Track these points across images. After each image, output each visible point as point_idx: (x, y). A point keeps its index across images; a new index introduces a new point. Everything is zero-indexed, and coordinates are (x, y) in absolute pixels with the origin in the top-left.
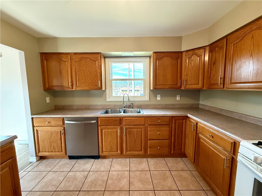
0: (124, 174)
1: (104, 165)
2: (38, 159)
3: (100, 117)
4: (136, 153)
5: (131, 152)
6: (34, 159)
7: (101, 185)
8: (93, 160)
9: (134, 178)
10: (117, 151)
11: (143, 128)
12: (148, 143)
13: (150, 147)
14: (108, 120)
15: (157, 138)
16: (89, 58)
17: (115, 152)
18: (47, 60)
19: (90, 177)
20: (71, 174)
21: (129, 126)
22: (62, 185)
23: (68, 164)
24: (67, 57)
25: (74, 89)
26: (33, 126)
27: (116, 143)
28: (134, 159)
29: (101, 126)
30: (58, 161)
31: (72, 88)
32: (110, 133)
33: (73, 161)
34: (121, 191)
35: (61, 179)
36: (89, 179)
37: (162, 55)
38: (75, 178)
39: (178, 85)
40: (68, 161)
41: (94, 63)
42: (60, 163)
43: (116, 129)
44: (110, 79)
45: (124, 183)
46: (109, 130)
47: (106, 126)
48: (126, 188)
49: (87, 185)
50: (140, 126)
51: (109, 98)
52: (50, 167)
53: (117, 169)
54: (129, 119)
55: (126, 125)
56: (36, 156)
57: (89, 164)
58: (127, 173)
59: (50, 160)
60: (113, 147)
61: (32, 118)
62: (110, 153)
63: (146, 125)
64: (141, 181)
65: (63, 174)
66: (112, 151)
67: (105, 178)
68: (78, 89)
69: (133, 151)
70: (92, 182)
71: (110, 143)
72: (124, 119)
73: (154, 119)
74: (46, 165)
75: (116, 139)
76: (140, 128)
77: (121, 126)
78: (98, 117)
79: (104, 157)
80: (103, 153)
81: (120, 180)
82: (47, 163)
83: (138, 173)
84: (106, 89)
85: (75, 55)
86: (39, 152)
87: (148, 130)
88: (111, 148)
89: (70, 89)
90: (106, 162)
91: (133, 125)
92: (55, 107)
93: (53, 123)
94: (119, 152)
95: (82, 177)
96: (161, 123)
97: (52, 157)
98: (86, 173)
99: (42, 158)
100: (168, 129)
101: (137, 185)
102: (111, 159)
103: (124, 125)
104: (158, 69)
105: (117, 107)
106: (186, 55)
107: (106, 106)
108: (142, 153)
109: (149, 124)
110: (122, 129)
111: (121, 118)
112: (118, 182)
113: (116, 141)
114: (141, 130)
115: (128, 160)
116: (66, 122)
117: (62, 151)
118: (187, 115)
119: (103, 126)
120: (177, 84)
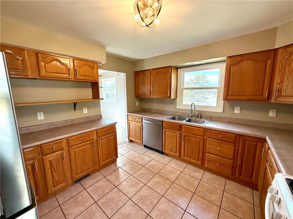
0: (176, 172)
1: (164, 160)
2: (130, 141)
3: (165, 121)
4: (193, 161)
5: (188, 158)
6: (127, 140)
7: (157, 170)
8: (158, 154)
9: (182, 177)
10: (176, 153)
11: (201, 139)
12: (206, 156)
13: (208, 161)
14: (170, 125)
15: (217, 154)
16: (162, 72)
17: (175, 154)
18: (137, 76)
19: (152, 162)
20: (142, 155)
21: (188, 134)
22: (136, 159)
23: (143, 150)
24: (148, 72)
25: (151, 97)
26: (128, 120)
27: (175, 146)
28: (191, 166)
29: (165, 128)
30: (138, 146)
31: (150, 96)
32: (171, 136)
33: (146, 149)
34: (167, 179)
35: (137, 156)
36: (151, 163)
37: (240, 58)
38: (143, 159)
39: (264, 96)
40: (143, 148)
41: (166, 76)
42: (139, 148)
43: (176, 134)
44: (182, 88)
45: (173, 177)
46: (171, 133)
47: (169, 129)
48: (173, 180)
49: (148, 165)
50: (198, 137)
51: (179, 106)
52: (133, 148)
53: (173, 166)
54: (188, 127)
55: (186, 133)
56: (129, 139)
57: (155, 155)
58: (178, 172)
59: (135, 144)
60: (173, 149)
61: (128, 115)
62: (170, 152)
63: (205, 137)
64: (187, 182)
65: (138, 154)
66: (172, 152)
67: (161, 168)
68: (154, 97)
69: (190, 158)
70: (152, 166)
71: (170, 144)
72: (183, 127)
73: (215, 133)
74: (132, 146)
75: (176, 143)
76: (198, 138)
77: (181, 132)
78: (164, 121)
79: (167, 155)
80: (165, 151)
81: (171, 173)
82: (133, 145)
83: (188, 176)
84: (176, 97)
85: (153, 71)
86: (130, 137)
87: (207, 143)
88: (172, 148)
89: (149, 97)
90: (167, 159)
91: (192, 134)
92: (141, 109)
93: (137, 120)
94: (177, 154)
95: (148, 160)
96: (223, 139)
97: (136, 143)
98: (151, 159)
99: (131, 141)
100: (233, 148)
101: (182, 183)
102: (171, 158)
103: (183, 132)
104: (232, 77)
105: (185, 115)
106: (282, 54)
107: (175, 113)
108: (199, 163)
109: (208, 136)
110: (181, 135)
111: (181, 125)
112: (168, 174)
113: (175, 144)
114: (200, 141)
115: (185, 164)
116: (143, 120)
117: (140, 140)
118: (266, 138)
119: (166, 128)
120: (262, 95)
